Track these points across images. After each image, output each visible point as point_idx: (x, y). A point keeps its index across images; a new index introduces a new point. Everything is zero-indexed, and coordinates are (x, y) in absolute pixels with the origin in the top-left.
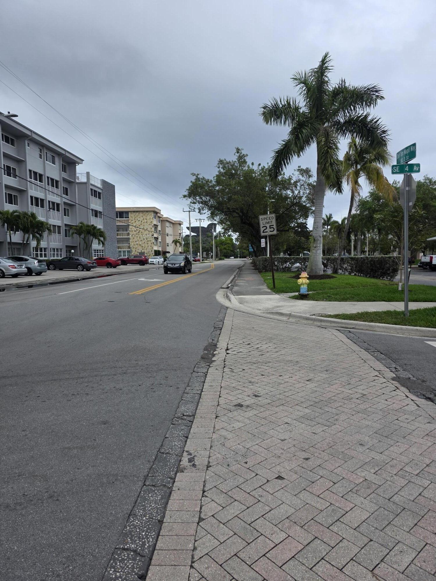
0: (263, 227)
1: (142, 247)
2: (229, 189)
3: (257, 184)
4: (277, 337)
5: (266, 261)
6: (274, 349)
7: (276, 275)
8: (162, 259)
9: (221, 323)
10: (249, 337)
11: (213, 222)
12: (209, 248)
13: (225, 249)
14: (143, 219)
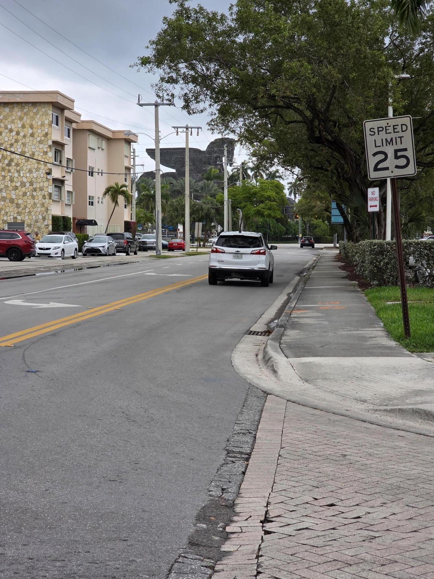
0: (374, 155)
1: (18, 206)
2: (275, 41)
3: (358, 28)
4: (415, 485)
5: (381, 253)
6: (408, 522)
7: (412, 294)
8: (74, 244)
9: (249, 439)
10: (330, 482)
11: (226, 137)
12: (213, 211)
13: (259, 213)
14: (23, 126)
